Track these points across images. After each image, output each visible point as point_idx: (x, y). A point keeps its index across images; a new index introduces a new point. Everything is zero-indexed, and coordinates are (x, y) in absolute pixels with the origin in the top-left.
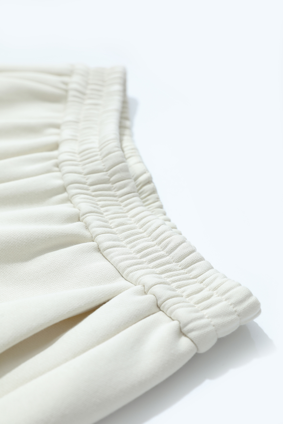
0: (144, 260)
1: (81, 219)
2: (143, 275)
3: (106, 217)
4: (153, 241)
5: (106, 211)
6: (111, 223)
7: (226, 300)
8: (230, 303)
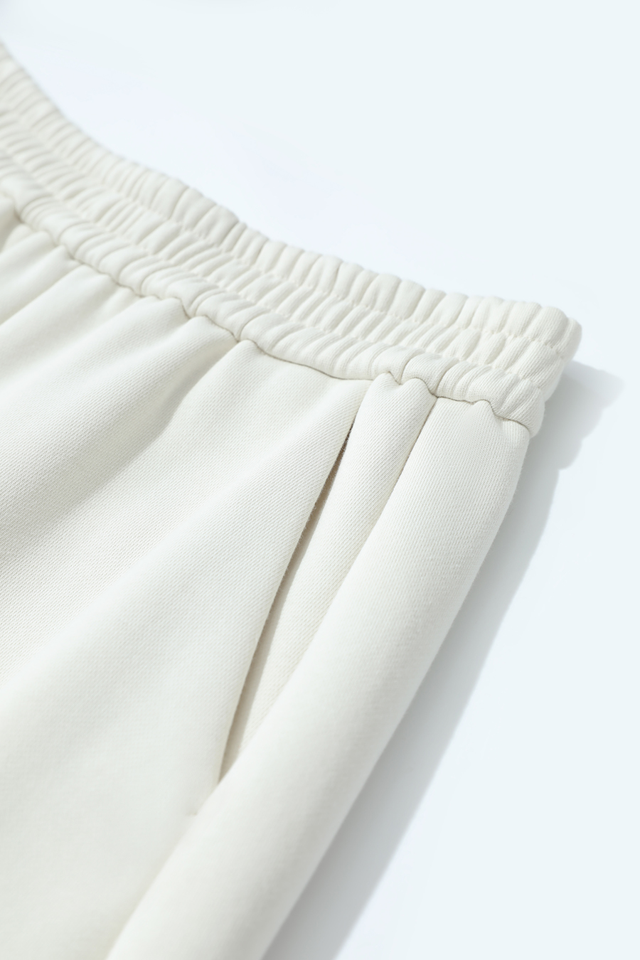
0: (353, 334)
1: (190, 311)
2: (374, 358)
3: (228, 289)
4: (343, 299)
5: (219, 278)
6: (246, 296)
7: (533, 339)
8: (543, 342)
